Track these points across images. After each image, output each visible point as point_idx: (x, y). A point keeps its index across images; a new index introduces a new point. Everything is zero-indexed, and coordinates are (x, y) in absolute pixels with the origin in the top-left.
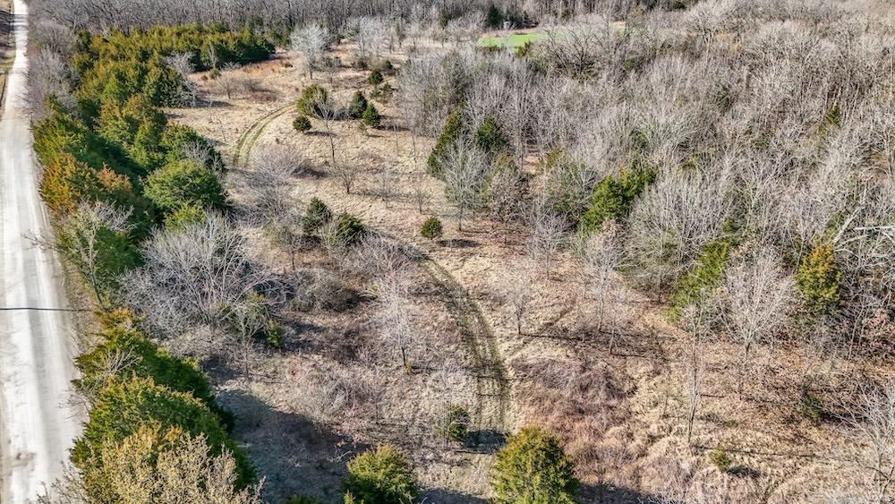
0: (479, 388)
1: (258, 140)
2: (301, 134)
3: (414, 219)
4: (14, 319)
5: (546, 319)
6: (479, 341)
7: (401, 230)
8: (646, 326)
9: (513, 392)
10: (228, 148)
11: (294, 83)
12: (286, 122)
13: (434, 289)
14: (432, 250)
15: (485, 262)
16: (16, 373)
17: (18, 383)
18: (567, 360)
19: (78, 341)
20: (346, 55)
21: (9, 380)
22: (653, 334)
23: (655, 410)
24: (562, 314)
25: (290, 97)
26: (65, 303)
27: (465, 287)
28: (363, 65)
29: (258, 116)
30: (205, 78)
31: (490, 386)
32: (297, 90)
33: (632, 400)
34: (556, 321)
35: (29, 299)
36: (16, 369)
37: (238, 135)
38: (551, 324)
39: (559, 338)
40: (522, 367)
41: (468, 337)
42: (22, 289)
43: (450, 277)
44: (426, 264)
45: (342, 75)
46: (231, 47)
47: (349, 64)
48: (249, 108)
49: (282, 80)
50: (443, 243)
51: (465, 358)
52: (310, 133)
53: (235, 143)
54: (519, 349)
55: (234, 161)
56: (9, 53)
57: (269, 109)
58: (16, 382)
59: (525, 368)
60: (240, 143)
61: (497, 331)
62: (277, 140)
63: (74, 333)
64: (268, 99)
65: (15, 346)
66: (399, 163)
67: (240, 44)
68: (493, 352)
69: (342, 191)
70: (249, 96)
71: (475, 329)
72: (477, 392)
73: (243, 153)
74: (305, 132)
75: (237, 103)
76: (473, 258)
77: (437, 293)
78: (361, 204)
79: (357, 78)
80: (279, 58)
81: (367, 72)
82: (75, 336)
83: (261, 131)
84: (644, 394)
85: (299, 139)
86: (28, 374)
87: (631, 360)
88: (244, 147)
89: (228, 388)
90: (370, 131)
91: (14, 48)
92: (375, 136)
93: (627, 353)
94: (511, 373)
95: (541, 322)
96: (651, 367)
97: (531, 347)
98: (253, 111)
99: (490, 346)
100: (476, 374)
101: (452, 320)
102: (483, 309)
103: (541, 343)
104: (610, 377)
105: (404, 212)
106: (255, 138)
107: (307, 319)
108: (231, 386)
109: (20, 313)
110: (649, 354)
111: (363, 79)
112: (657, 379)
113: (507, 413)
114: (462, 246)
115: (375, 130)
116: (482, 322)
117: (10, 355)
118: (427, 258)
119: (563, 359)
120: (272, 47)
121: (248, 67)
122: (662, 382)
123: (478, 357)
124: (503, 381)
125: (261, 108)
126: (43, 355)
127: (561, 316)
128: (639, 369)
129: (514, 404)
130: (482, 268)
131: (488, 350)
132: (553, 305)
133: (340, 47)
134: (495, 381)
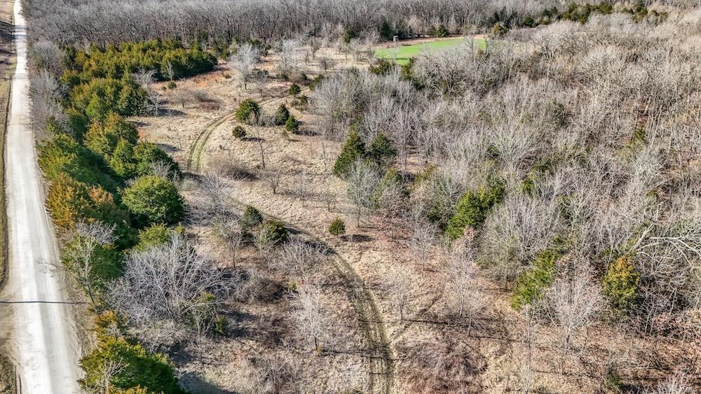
0: (371, 367)
1: (206, 146)
2: (238, 140)
3: (324, 217)
4: (29, 311)
5: (422, 305)
6: (372, 327)
7: (314, 227)
8: (495, 310)
9: (396, 371)
10: (183, 154)
11: (232, 93)
12: (226, 129)
13: (338, 280)
14: (338, 245)
15: (377, 255)
16: (32, 359)
17: (34, 368)
18: (437, 343)
19: (77, 330)
20: (272, 67)
21: (27, 365)
22: (500, 318)
23: (500, 385)
24: (434, 300)
25: (229, 106)
26: (66, 297)
27: (362, 278)
28: (285, 78)
29: (206, 124)
30: (164, 89)
31: (379, 366)
32: (235, 100)
33: (483, 376)
34: (430, 307)
35: (40, 294)
36: (32, 354)
37: (191, 142)
38: (425, 310)
39: (431, 322)
40: (403, 349)
41: (364, 323)
42: (33, 284)
43: (350, 269)
44: (333, 257)
45: (269, 86)
46: (184, 60)
47: (274, 74)
48: (198, 116)
49: (224, 90)
50: (345, 239)
51: (362, 342)
52: (245, 139)
53: (188, 149)
54: (401, 332)
55: (188, 166)
56: (12, 59)
57: (214, 117)
58: (33, 366)
59: (406, 350)
60: (192, 149)
61: (385, 317)
62: (221, 146)
63: (73, 323)
64: (213, 108)
65: (31, 335)
66: (312, 164)
67: (190, 59)
68: (382, 336)
69: (269, 192)
70: (198, 105)
71: (369, 316)
72: (370, 371)
73: (195, 159)
74: (242, 138)
75: (189, 112)
76: (367, 252)
77: (341, 284)
78: (284, 204)
79: (281, 88)
80: (220, 69)
81: (288, 83)
82: (74, 325)
83: (208, 137)
84: (491, 372)
85: (236, 144)
86: (41, 360)
87: (484, 341)
88: (196, 152)
89: (187, 370)
90: (292, 136)
91: (15, 55)
92: (294, 141)
93: (481, 335)
94: (395, 355)
95: (418, 309)
96: (498, 347)
97: (410, 331)
98: (201, 119)
99: (380, 330)
100: (369, 355)
101: (352, 308)
102: (375, 298)
103: (417, 328)
104: (468, 357)
105: (316, 210)
106: (204, 144)
107: (244, 309)
108: (190, 368)
109: (33, 306)
110: (497, 336)
111: (285, 89)
112: (502, 358)
113: (392, 389)
114: (360, 241)
115: (295, 135)
116: (374, 310)
117: (27, 342)
118: (333, 252)
119: (434, 341)
120: (215, 60)
121: (197, 78)
122: (506, 360)
123: (370, 340)
124: (389, 361)
125: (208, 116)
126: (51, 343)
127: (433, 303)
128: (489, 349)
129: (397, 381)
130: (374, 260)
131: (378, 334)
132: (427, 293)
133: (267, 58)
134: (383, 361)
